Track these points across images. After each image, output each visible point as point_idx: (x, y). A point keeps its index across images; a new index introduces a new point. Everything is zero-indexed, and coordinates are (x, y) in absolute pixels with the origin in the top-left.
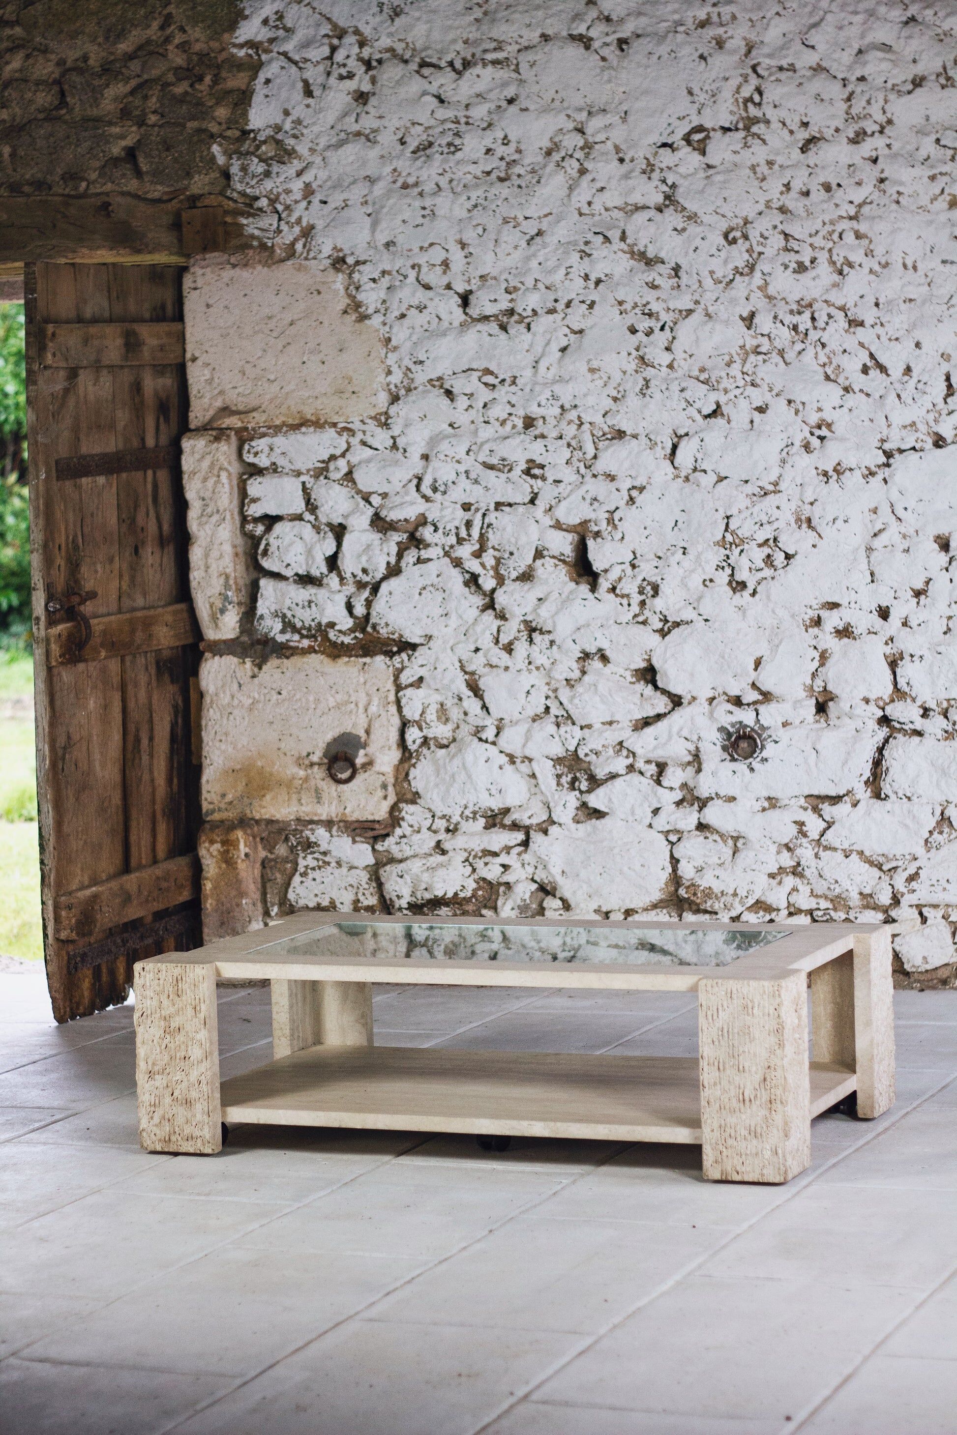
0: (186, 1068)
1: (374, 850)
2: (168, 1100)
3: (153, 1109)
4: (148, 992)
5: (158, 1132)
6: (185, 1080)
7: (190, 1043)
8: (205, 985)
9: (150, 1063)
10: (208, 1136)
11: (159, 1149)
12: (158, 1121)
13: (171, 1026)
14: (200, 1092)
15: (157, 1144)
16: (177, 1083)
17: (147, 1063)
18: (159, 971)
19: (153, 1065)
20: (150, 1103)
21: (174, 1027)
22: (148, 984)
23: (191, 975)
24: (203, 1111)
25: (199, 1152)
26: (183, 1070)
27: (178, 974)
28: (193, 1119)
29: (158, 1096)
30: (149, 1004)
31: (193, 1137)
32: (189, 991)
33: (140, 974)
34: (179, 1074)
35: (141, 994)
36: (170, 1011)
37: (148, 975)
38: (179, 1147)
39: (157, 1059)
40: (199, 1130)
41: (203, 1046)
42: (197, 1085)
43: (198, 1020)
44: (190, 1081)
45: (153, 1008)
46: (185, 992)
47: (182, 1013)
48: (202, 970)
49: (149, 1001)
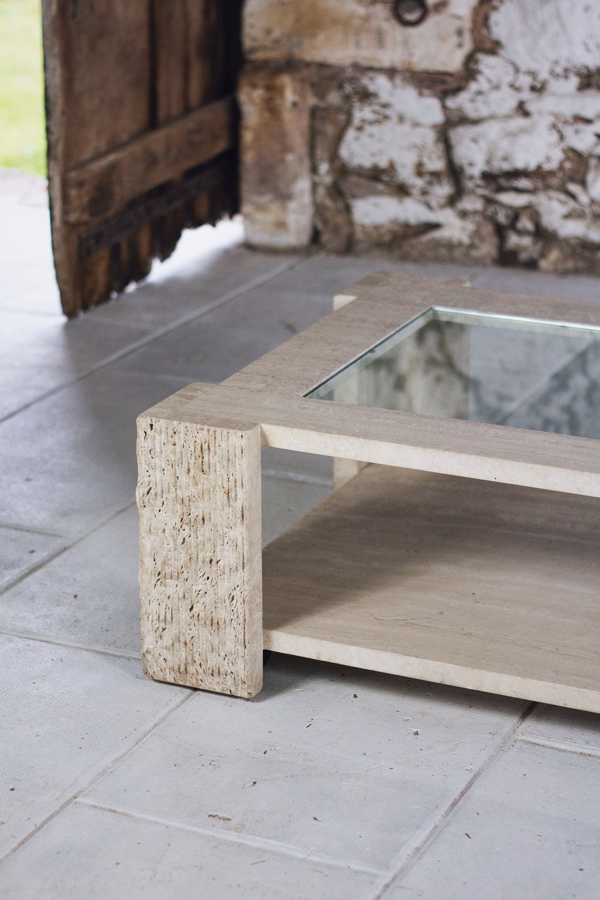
0: (213, 576)
1: (444, 107)
2: (184, 615)
3: (162, 625)
4: (157, 461)
5: (169, 658)
6: (211, 592)
7: (219, 542)
8: (245, 461)
9: (159, 561)
10: (242, 674)
11: (170, 679)
12: (170, 643)
13: (192, 514)
14: (233, 613)
15: (168, 673)
16: (199, 595)
17: (155, 560)
18: (175, 433)
19: (163, 565)
20: (159, 616)
21: (196, 516)
22: (158, 450)
23: (224, 445)
24: (236, 639)
25: (229, 693)
26: (208, 578)
27: (204, 440)
28: (221, 647)
29: (170, 609)
30: (158, 478)
31: (221, 673)
32: (219, 467)
33: (145, 433)
34: (201, 582)
35: (147, 462)
36: (190, 492)
37: (157, 437)
38: (200, 682)
39: (169, 557)
40: (230, 665)
41: (238, 549)
42: (228, 602)
43: (232, 511)
44: (218, 594)
45: (164, 485)
46: (214, 468)
47: (208, 498)
48: (240, 440)
49: (158, 474)
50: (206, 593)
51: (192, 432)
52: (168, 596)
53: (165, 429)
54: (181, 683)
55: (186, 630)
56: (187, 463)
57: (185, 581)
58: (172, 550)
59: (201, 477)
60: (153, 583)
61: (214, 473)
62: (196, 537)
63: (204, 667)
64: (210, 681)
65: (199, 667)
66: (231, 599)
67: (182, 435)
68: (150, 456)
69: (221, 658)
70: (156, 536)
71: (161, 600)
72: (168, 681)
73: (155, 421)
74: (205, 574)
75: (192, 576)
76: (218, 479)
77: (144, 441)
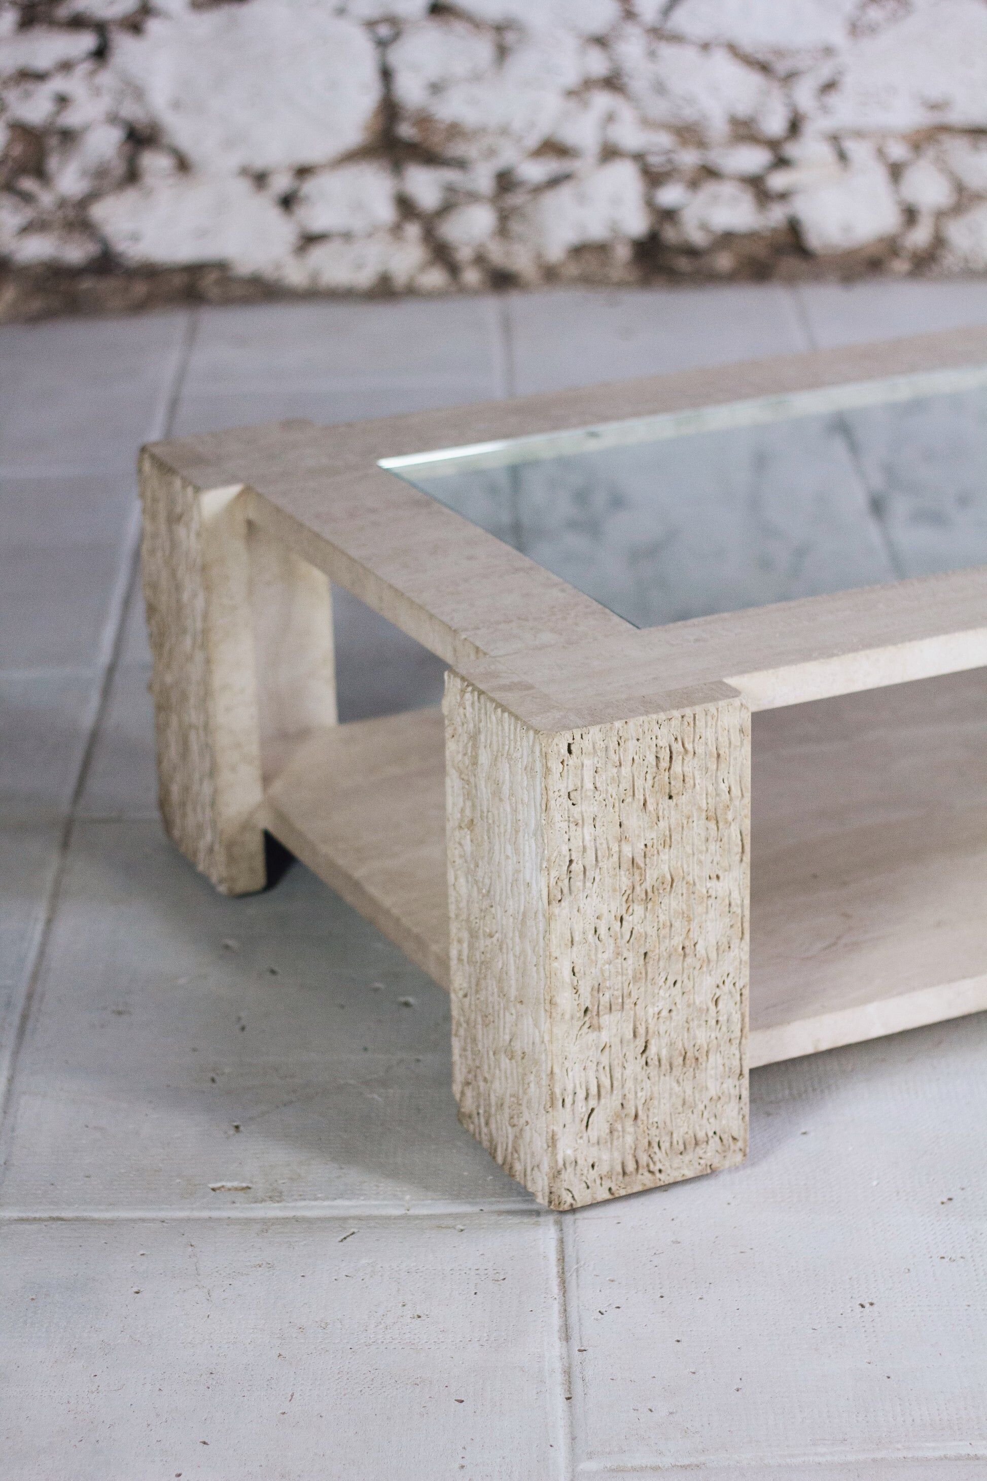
0: (684, 976)
2: (633, 1068)
3: (593, 1102)
4: (583, 807)
5: (604, 1157)
7: (698, 910)
9: (585, 990)
11: (603, 1195)
14: (718, 1026)
17: (576, 992)
18: (619, 744)
19: (595, 993)
20: (587, 1091)
23: (709, 734)
24: (727, 1069)
25: (708, 1171)
29: (607, 1068)
30: (587, 837)
33: (561, 763)
35: (566, 815)
38: (658, 1175)
41: (734, 909)
45: (598, 845)
48: (738, 713)
49: (588, 830)
51: (650, 730)
53: (602, 743)
54: (623, 1192)
55: (635, 1093)
56: (642, 790)
57: (635, 1005)
58: (612, 960)
59: (666, 807)
60: (574, 1033)
61: (692, 791)
62: (656, 917)
63: (665, 1145)
64: (675, 1165)
65: (657, 1149)
66: (714, 1003)
67: (632, 743)
68: (570, 803)
69: (697, 1117)
70: (581, 946)
71: (590, 1059)
72: (599, 1199)
73: (578, 737)
74: (668, 978)
75: (646, 992)
76: (698, 798)
77: (560, 778)
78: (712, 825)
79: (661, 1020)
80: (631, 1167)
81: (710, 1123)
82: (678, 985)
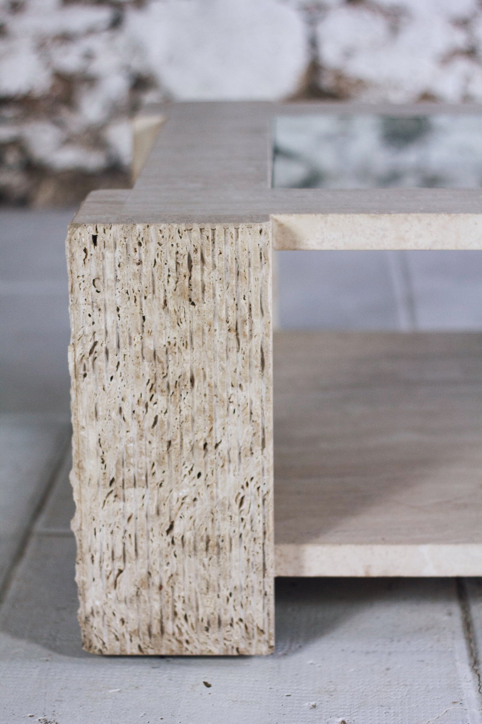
0: (207, 470)
2: (157, 542)
3: (119, 564)
4: (106, 295)
5: (132, 615)
7: (220, 412)
9: (111, 462)
11: (133, 650)
12: (133, 590)
13: (170, 374)
14: (243, 524)
15: (128, 641)
16: (184, 505)
17: (103, 462)
18: (140, 244)
19: (120, 467)
20: (113, 553)
21: (178, 376)
22: (110, 275)
23: (228, 250)
24: (250, 564)
25: (235, 653)
26: (199, 475)
27: (193, 249)
28: (222, 583)
29: (132, 537)
30: (109, 324)
31: (223, 622)
32: (220, 289)
33: (85, 250)
34: (187, 483)
35: (90, 300)
36: (167, 339)
37: (108, 254)
38: (185, 645)
39: (131, 452)
40: (238, 608)
41: (254, 418)
42: (235, 506)
43: (242, 358)
44: (217, 497)
45: (121, 334)
46: (211, 291)
47: (201, 343)
48: (258, 237)
49: (111, 317)
50: (195, 500)
51: (171, 237)
52: (128, 516)
53: (123, 240)
54: (151, 652)
55: (161, 566)
56: (162, 291)
57: (158, 486)
58: (135, 439)
59: (187, 311)
60: (101, 498)
61: (212, 300)
62: (178, 410)
63: (192, 620)
64: (201, 640)
65: (183, 621)
66: (239, 502)
67: (153, 246)
68: (94, 289)
69: (222, 601)
70: (106, 422)
71: (117, 525)
72: (129, 653)
73: (100, 230)
74: (194, 468)
75: (171, 477)
76: (218, 309)
77: (84, 265)
78: (233, 335)
79: (185, 506)
80: (155, 630)
81: (235, 610)
82: (203, 477)
